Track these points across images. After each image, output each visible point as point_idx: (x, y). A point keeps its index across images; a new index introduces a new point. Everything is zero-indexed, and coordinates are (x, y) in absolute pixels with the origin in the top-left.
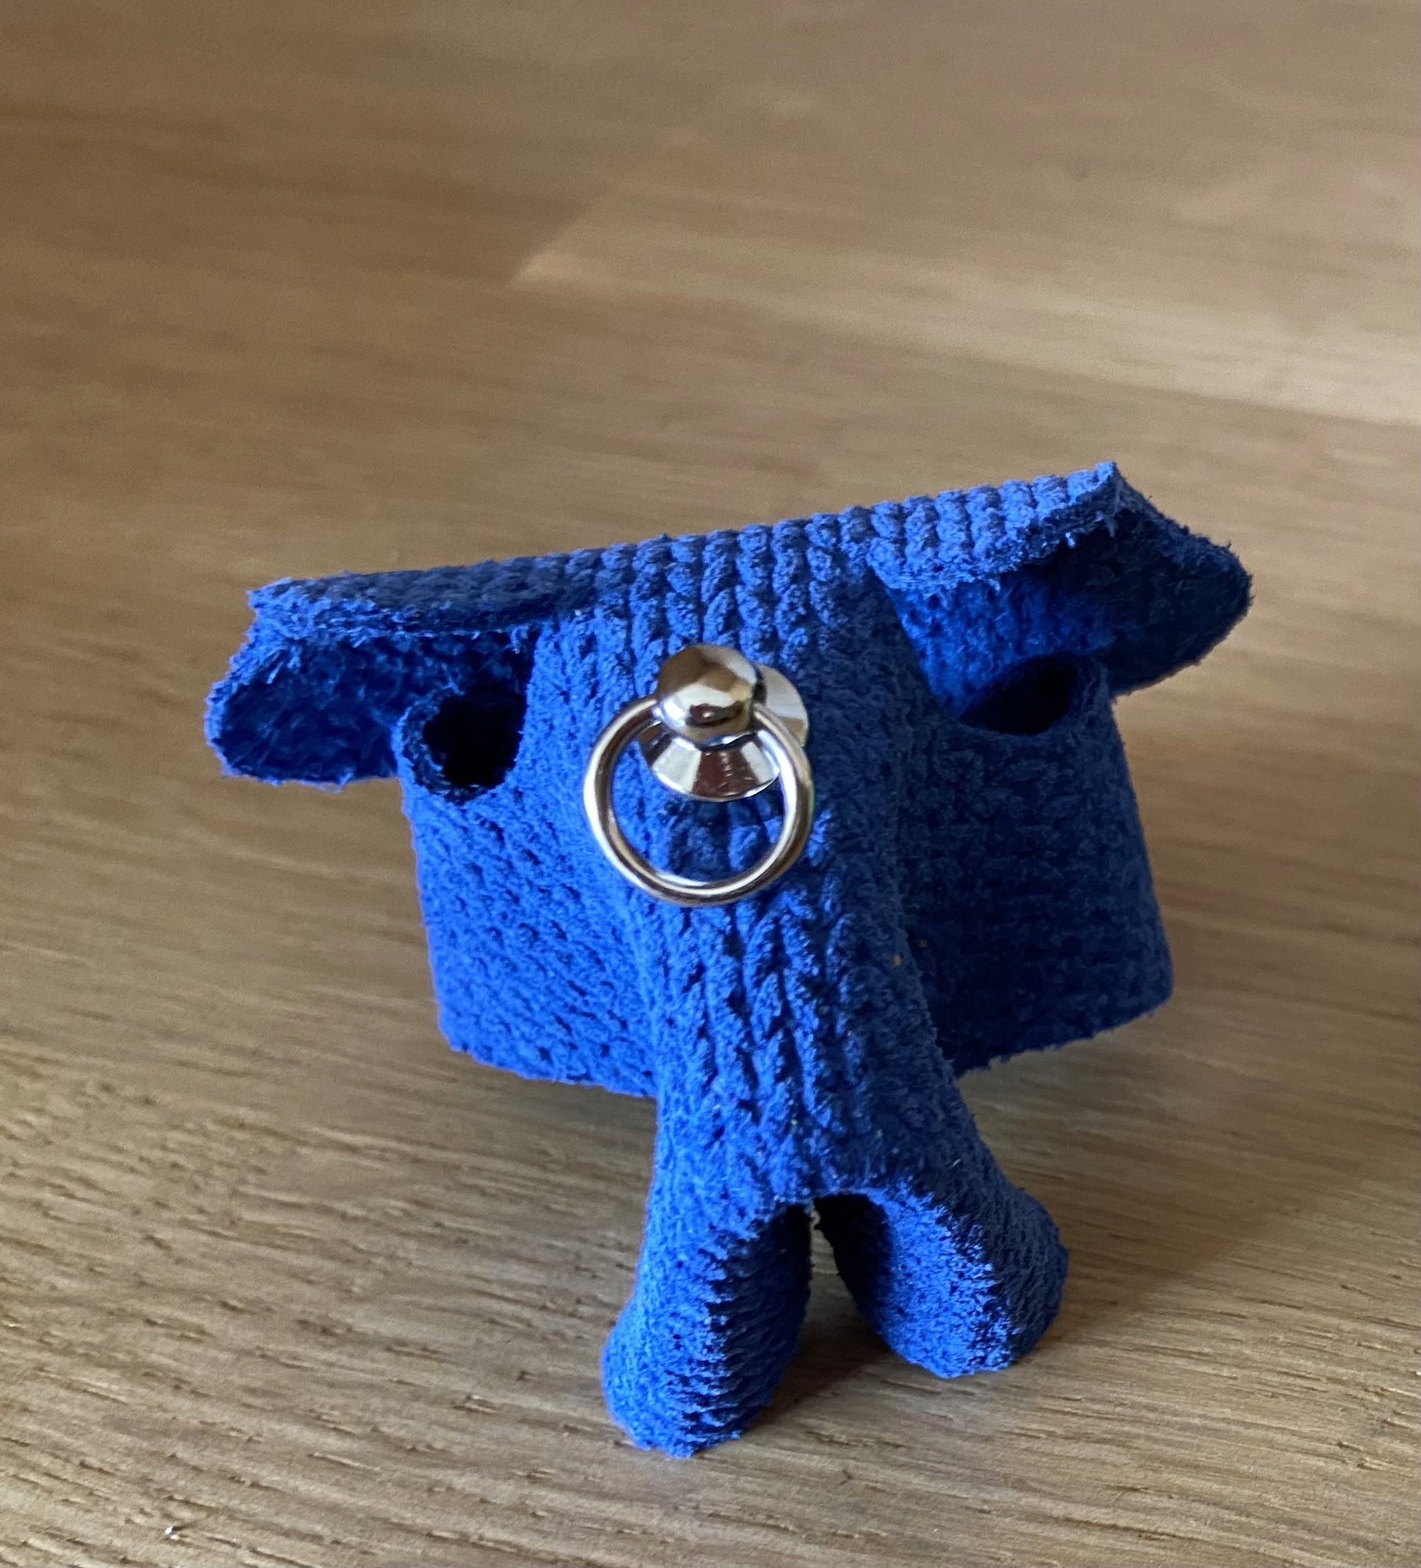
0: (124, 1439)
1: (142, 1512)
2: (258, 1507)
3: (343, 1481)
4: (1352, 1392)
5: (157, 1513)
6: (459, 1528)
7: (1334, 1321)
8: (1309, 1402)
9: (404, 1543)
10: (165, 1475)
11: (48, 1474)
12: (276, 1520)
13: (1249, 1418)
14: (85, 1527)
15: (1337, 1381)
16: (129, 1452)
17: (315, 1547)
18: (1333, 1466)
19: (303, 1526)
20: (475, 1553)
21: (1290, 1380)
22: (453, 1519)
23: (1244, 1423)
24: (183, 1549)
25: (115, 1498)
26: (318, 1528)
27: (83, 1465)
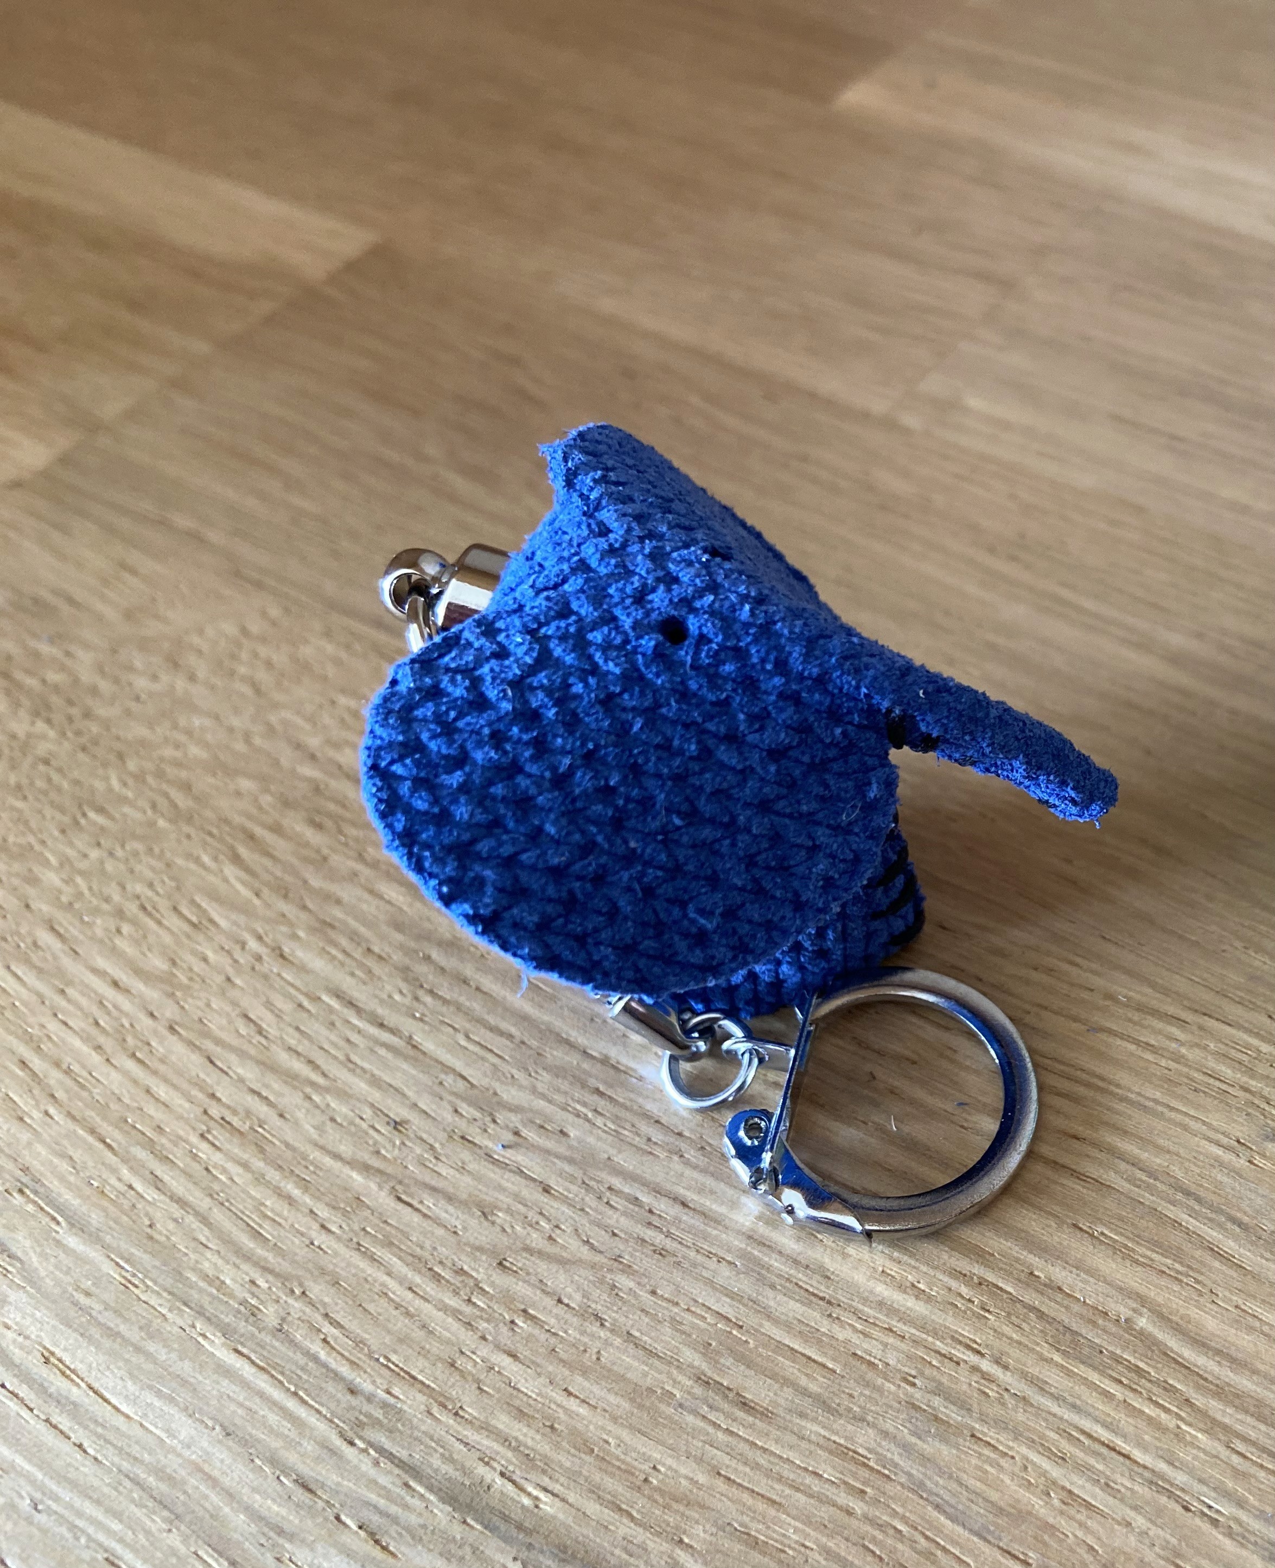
0: (399, 937)
1: (401, 992)
2: (477, 1006)
3: (536, 999)
4: (1256, 1102)
5: (410, 996)
6: (605, 1052)
7: (1255, 1042)
8: (1222, 1101)
9: (567, 1054)
10: (422, 969)
11: (344, 952)
12: (486, 1017)
13: (1174, 1103)
14: (360, 994)
15: (1246, 1090)
16: (401, 947)
17: (508, 1043)
18: (1228, 1157)
19: (505, 1026)
20: (612, 1072)
21: (1211, 1081)
22: (602, 1044)
23: (1169, 1106)
24: (421, 1024)
25: (385, 978)
26: (513, 1030)
27: (369, 950)
